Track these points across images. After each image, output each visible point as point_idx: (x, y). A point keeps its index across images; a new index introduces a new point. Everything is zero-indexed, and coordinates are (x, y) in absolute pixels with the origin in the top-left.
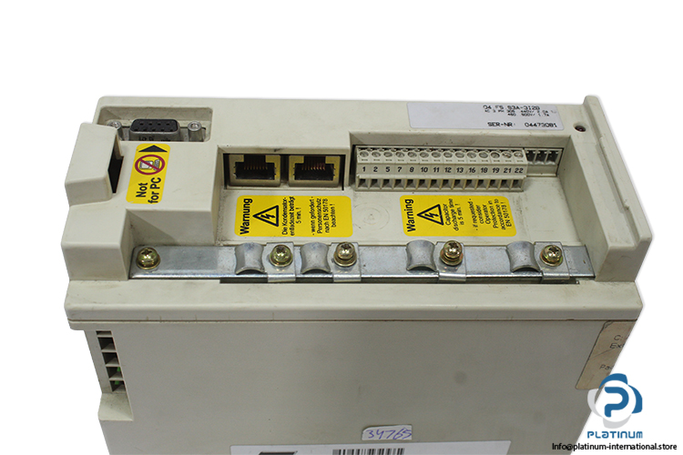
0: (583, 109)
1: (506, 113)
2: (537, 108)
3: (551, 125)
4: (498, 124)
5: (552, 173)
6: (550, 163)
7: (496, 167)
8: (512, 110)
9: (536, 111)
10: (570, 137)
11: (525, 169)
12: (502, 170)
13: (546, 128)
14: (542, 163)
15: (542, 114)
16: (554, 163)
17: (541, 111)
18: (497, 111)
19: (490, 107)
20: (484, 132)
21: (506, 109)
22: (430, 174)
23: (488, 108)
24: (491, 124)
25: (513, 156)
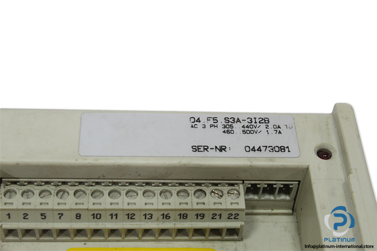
0: (331, 121)
1: (220, 129)
2: (265, 120)
3: (282, 149)
4: (206, 149)
5: (285, 208)
6: (283, 197)
7: (200, 212)
8: (229, 123)
9: (263, 126)
10: (307, 169)
11: (242, 214)
12: (208, 215)
13: (274, 154)
14: (272, 198)
15: (271, 130)
16: (288, 198)
17: (271, 125)
18: (208, 126)
19: (199, 120)
20: (184, 162)
21: (221, 122)
22: (106, 221)
23: (195, 120)
24: (196, 149)
25: (226, 195)
